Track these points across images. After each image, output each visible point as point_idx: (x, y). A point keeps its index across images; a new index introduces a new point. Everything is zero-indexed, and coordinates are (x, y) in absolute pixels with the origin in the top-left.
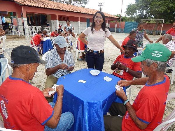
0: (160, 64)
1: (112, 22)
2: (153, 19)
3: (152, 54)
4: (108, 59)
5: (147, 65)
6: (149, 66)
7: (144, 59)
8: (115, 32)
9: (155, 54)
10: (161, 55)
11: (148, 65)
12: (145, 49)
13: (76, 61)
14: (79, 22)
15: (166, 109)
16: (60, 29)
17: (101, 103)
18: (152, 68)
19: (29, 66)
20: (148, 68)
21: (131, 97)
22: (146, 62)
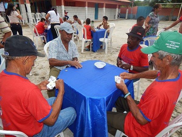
0: (175, 57)
1: (123, 7)
2: (169, 3)
3: (167, 44)
4: (117, 48)
5: (159, 58)
6: (162, 60)
7: (156, 50)
8: (126, 18)
9: (170, 45)
10: (177, 47)
11: (161, 58)
12: (158, 37)
13: (82, 51)
14: (87, 7)
15: (178, 104)
16: (66, 16)
17: (105, 100)
18: (166, 61)
19: (26, 58)
20: (161, 62)
21: (140, 91)
22: (158, 54)
